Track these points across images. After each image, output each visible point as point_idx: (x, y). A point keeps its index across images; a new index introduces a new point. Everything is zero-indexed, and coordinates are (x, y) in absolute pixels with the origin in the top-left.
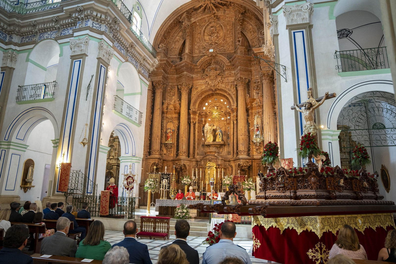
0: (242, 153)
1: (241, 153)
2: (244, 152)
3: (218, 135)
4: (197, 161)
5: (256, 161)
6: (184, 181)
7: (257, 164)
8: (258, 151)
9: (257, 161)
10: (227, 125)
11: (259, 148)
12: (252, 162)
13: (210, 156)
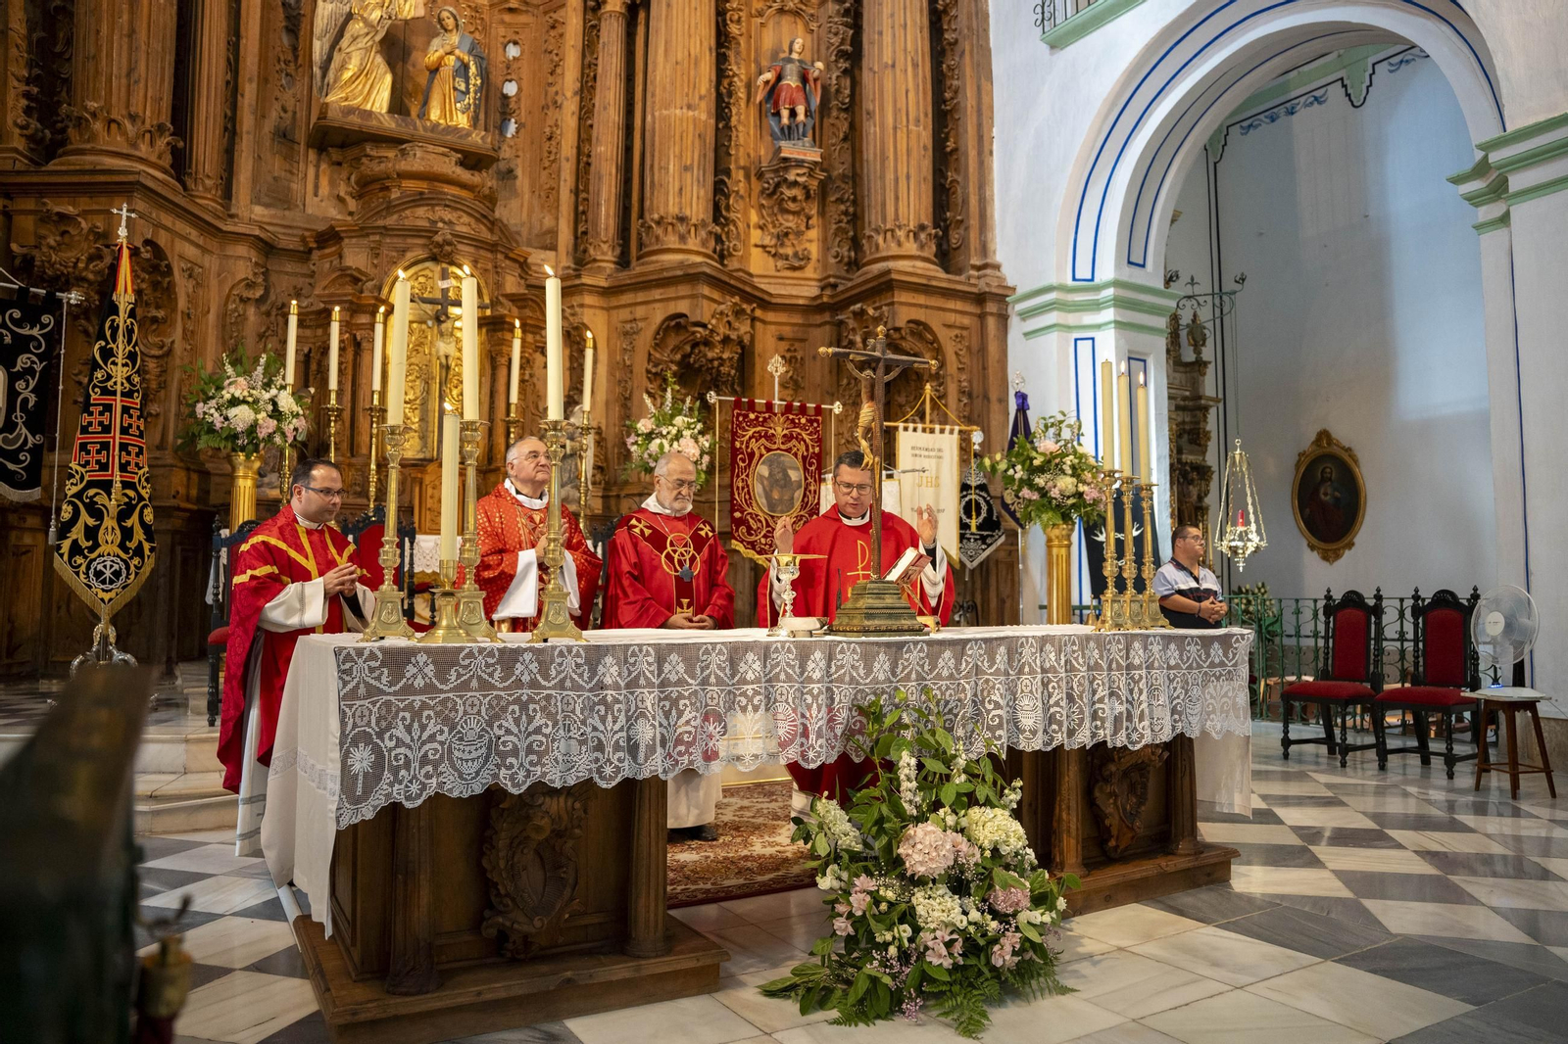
0: (693, 243)
1: (683, 238)
2: (703, 234)
3: (446, 72)
4: (267, 248)
5: (771, 316)
6: (234, 402)
7: (781, 339)
8: (789, 251)
9: (782, 317)
10: (503, 22)
11: (799, 234)
12: (754, 319)
13: (448, 215)
